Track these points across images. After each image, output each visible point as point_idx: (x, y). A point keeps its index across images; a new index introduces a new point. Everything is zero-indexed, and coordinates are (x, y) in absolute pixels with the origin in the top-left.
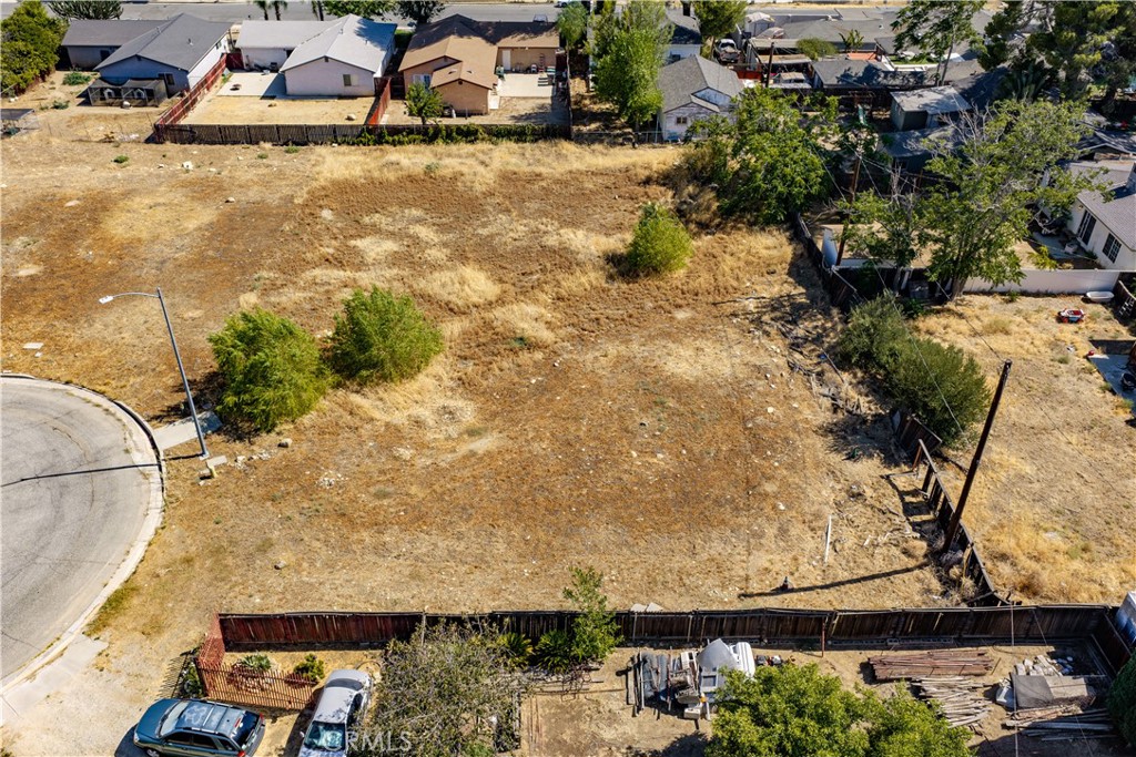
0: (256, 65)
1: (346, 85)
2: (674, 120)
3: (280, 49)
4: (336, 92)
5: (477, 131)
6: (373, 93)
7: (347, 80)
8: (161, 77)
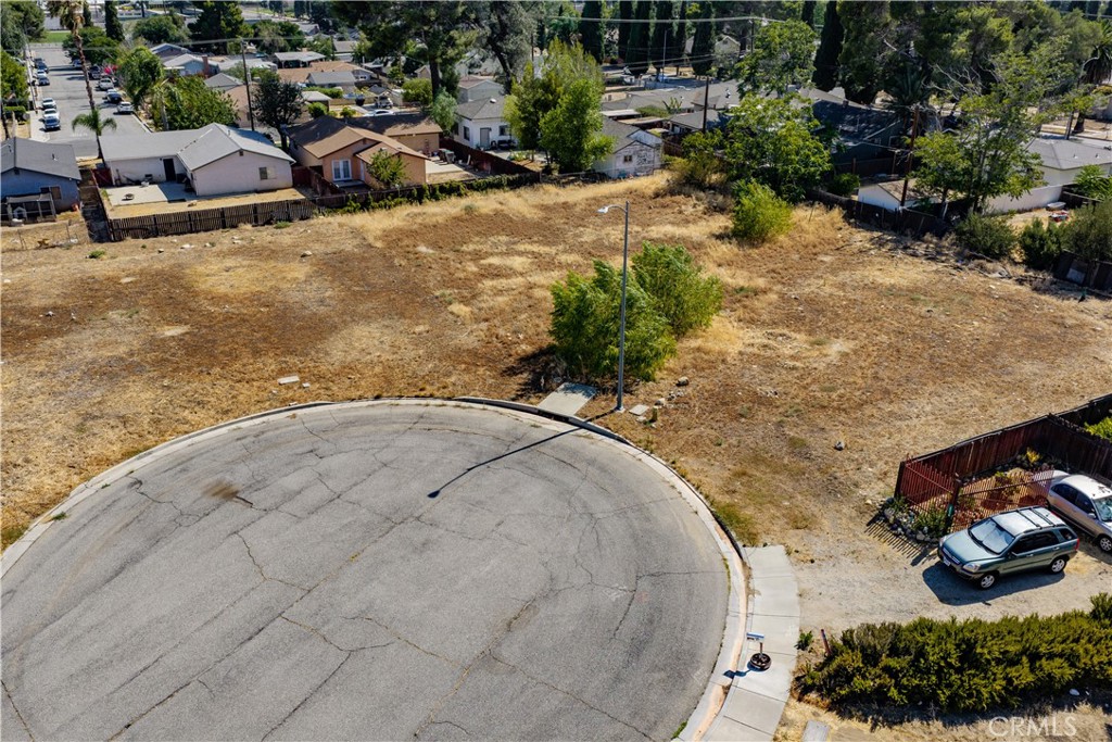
0: (128, 179)
1: (262, 179)
2: (622, 158)
3: (156, 158)
4: (251, 187)
6: (291, 184)
7: (263, 173)
8: (45, 191)
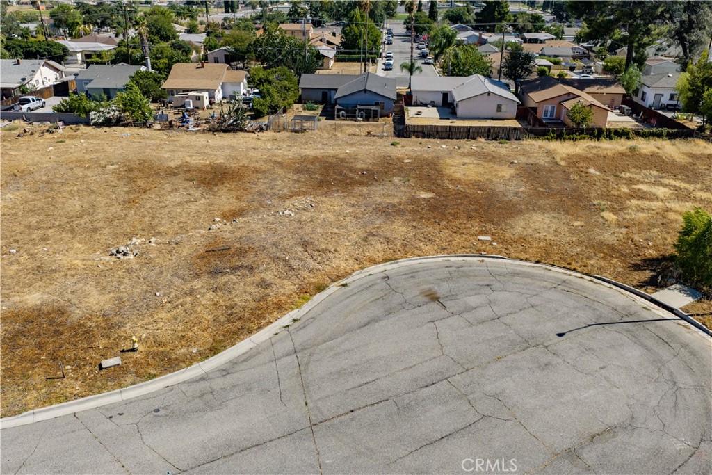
0: (421, 103)
1: (497, 111)
3: (438, 92)
5: (629, 132)
6: (515, 116)
7: (499, 108)
8: (377, 104)
